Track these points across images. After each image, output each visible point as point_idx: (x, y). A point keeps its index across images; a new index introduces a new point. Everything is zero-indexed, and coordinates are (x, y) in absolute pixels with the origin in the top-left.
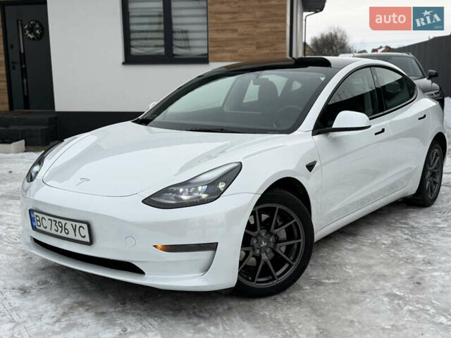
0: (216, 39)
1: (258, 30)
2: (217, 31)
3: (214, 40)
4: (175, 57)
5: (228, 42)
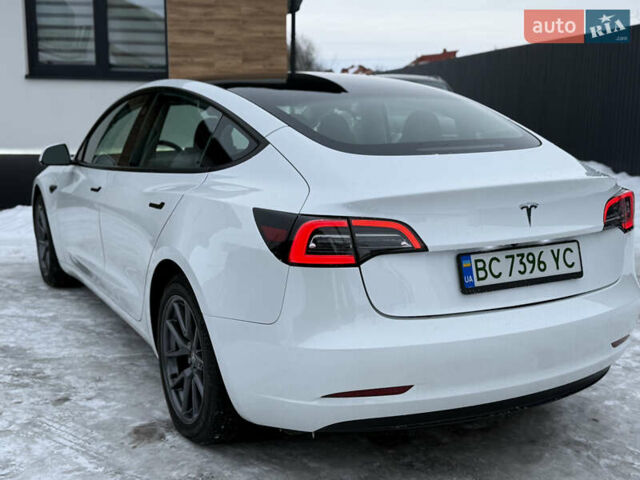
0: (179, 44)
3: (177, 46)
4: (113, 69)
5: (199, 50)
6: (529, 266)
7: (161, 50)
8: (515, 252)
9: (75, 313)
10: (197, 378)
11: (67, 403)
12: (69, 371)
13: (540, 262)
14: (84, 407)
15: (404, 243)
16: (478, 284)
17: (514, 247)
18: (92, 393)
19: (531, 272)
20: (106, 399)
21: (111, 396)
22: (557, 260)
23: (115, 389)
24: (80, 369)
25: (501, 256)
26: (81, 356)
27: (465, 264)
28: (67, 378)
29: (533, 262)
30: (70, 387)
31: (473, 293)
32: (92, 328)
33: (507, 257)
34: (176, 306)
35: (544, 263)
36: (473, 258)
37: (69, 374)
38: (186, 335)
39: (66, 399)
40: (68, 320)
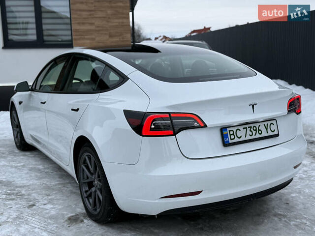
0: (78, 29)
1: (110, 24)
2: (79, 24)
3: (77, 31)
5: (88, 32)
6: (254, 132)
7: (69, 33)
8: (247, 126)
9: (34, 163)
10: (98, 192)
11: (34, 207)
12: (34, 191)
13: (259, 130)
14: (43, 208)
15: (196, 124)
16: (231, 141)
17: (247, 123)
18: (46, 202)
19: (255, 135)
20: (53, 204)
21: (55, 203)
22: (267, 129)
23: (57, 199)
24: (39, 191)
25: (241, 128)
26: (39, 184)
27: (225, 133)
28: (33, 195)
29: (256, 130)
30: (35, 199)
31: (228, 146)
32: (43, 170)
33: (244, 128)
34: (87, 158)
35: (261, 130)
36: (228, 129)
37: (34, 193)
38: (92, 171)
39: (34, 205)
40: (31, 166)
